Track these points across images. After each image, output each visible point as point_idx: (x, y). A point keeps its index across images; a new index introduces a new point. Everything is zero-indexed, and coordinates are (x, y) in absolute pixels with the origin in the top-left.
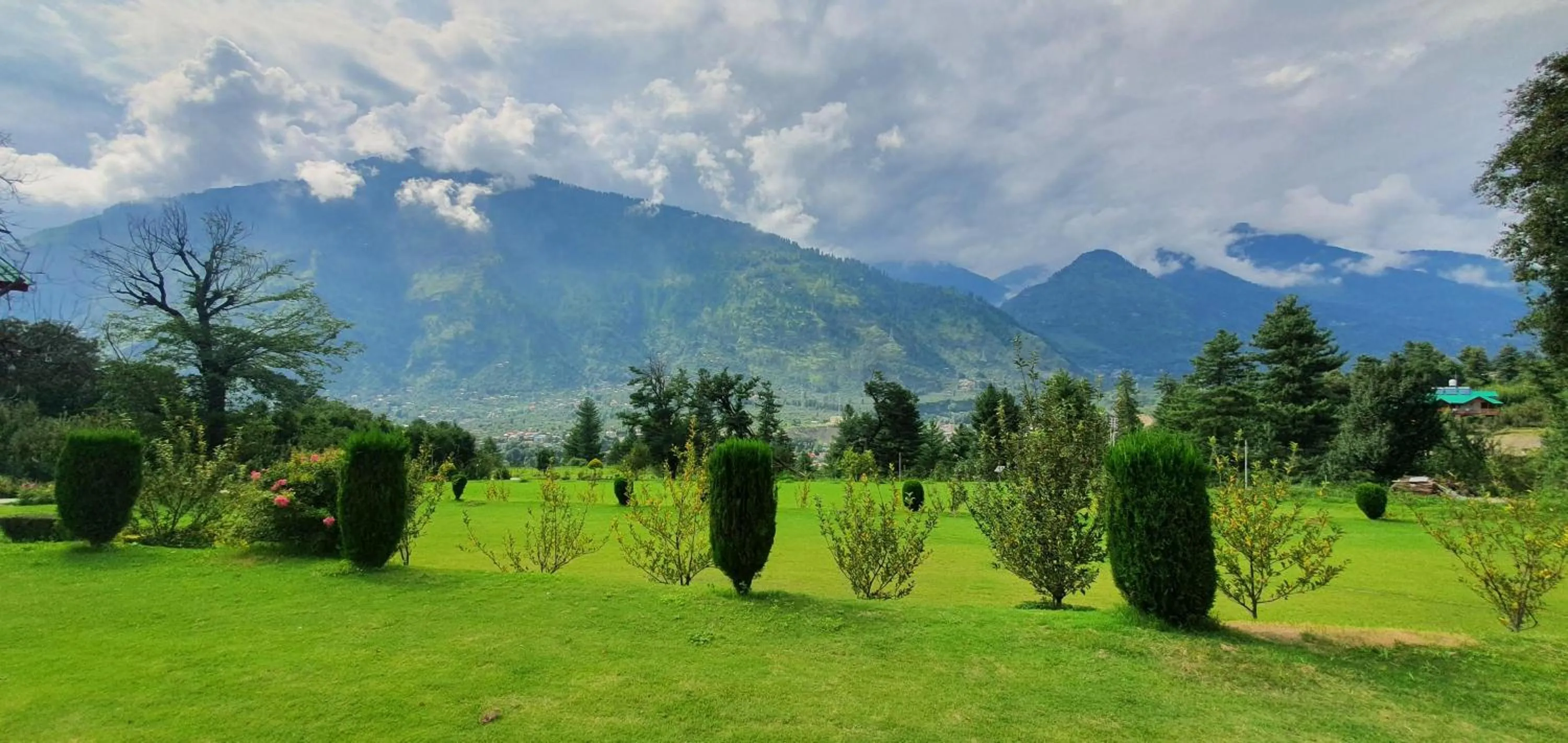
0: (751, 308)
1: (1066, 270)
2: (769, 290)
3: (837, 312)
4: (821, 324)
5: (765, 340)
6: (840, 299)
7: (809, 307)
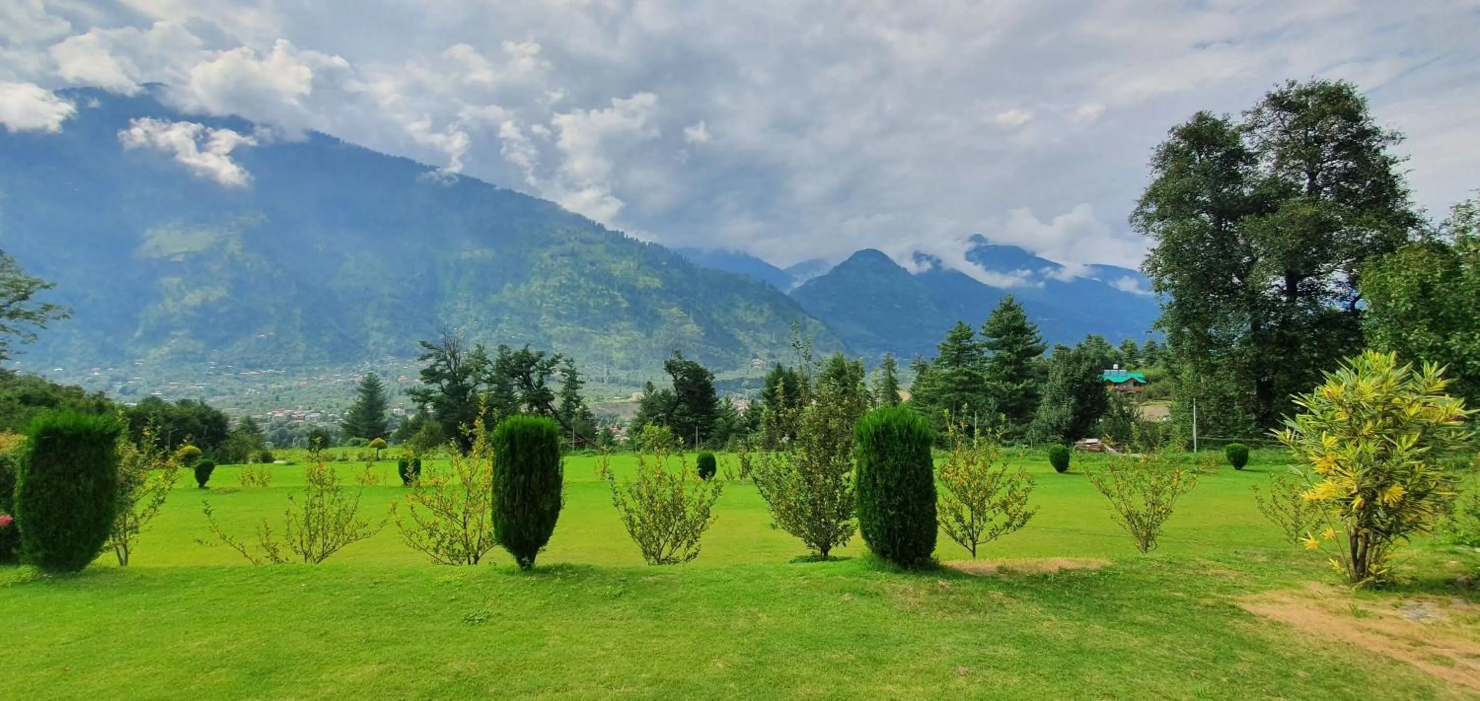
0: (555, 286)
1: (844, 265)
2: (573, 269)
3: (640, 293)
4: (625, 305)
5: (569, 318)
6: (644, 281)
7: (613, 287)
